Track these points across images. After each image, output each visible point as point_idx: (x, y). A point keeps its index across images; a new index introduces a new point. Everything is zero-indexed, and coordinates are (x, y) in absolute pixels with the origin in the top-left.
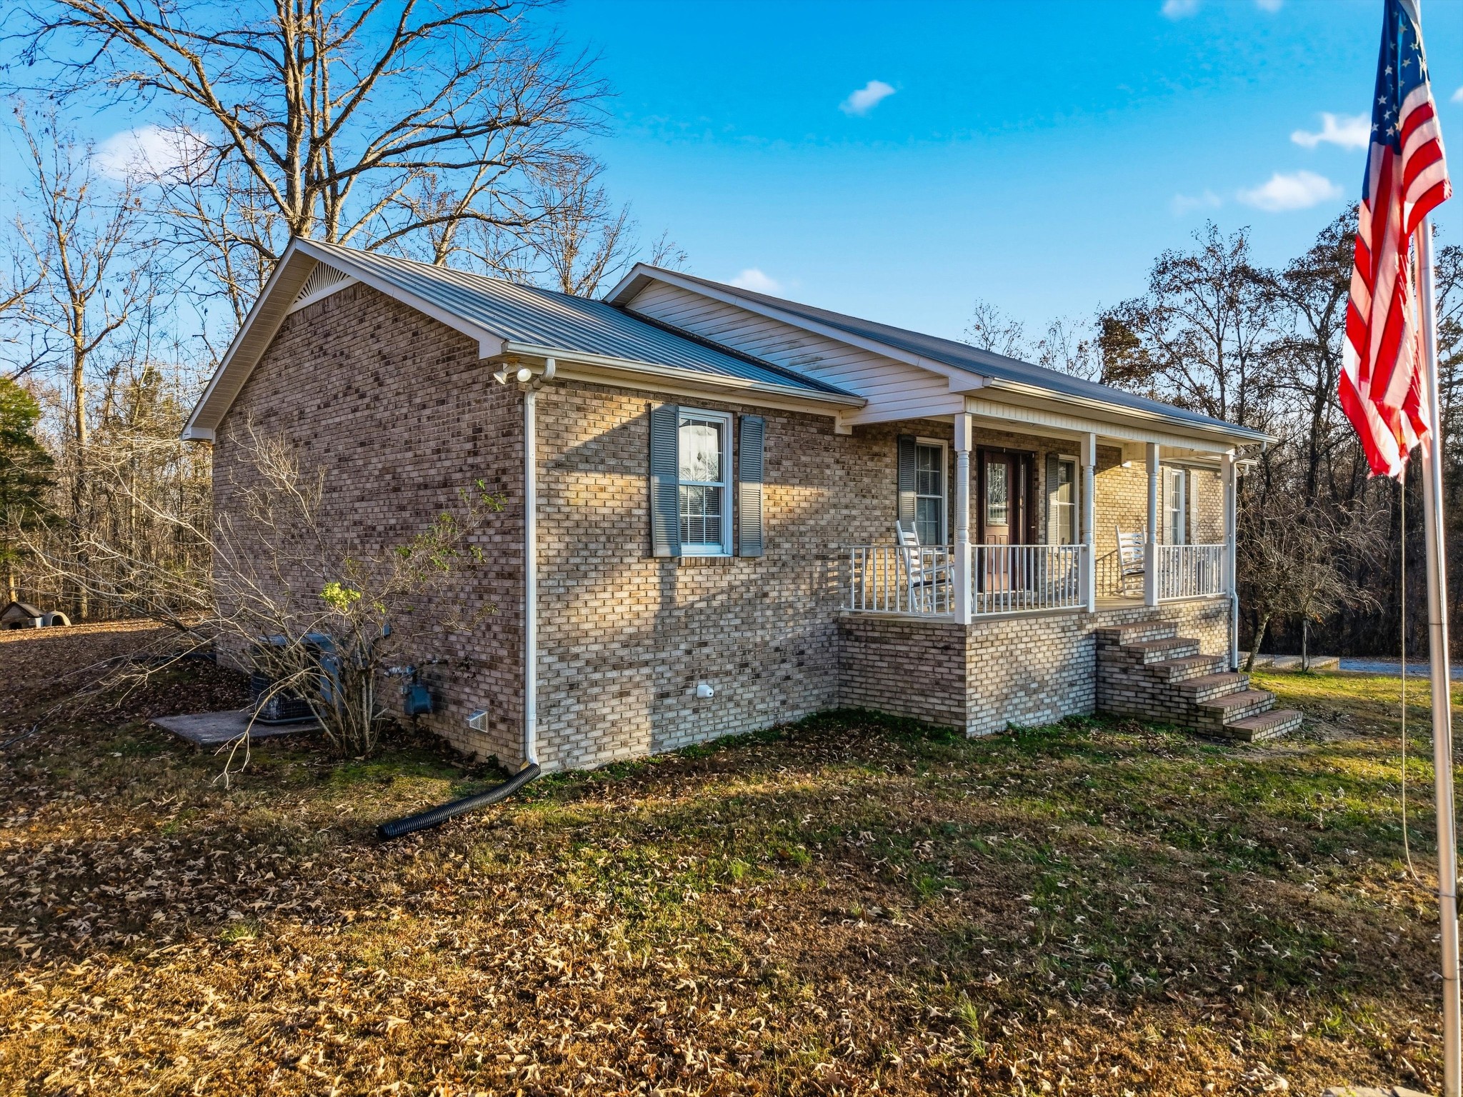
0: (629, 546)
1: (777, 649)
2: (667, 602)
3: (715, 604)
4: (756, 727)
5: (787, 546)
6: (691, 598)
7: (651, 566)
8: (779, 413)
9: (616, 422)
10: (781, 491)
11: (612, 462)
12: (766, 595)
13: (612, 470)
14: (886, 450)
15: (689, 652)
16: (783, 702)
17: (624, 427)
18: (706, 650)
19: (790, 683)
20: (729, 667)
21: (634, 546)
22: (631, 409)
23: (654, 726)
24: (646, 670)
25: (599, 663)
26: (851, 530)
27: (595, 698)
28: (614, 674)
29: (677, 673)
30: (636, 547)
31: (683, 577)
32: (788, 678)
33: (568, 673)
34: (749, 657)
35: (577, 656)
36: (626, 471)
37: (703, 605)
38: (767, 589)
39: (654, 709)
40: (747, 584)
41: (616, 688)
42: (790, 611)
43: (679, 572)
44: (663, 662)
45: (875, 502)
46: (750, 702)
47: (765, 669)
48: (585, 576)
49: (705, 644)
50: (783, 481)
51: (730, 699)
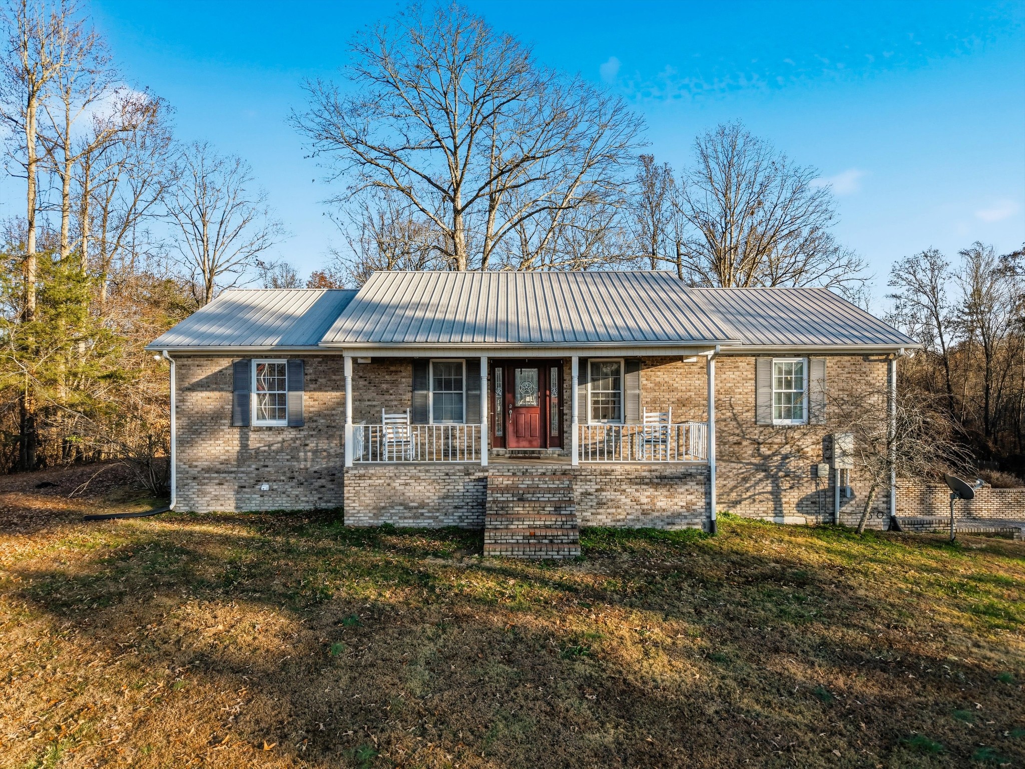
0: (223, 421)
1: (315, 472)
2: (244, 446)
3: (273, 448)
4: (300, 508)
5: (322, 421)
6: (258, 445)
7: (235, 430)
8: (317, 356)
9: (217, 369)
10: (317, 394)
11: (214, 386)
12: (307, 445)
13: (213, 390)
14: (402, 369)
15: (257, 469)
16: (320, 498)
17: (221, 371)
18: (268, 469)
19: (323, 489)
20: (282, 478)
21: (226, 421)
22: (225, 363)
23: (237, 499)
24: (233, 475)
25: (208, 470)
26: (372, 412)
27: (204, 484)
28: (216, 475)
29: (250, 478)
30: (227, 422)
31: (253, 436)
32: (323, 487)
33: (193, 472)
34: (296, 474)
35: (196, 466)
36: (221, 390)
37: (266, 448)
38: (307, 442)
39: (238, 493)
40: (294, 440)
41: (217, 481)
42: (325, 454)
43: (250, 433)
44: (243, 472)
45: (392, 397)
46: (297, 496)
47: (306, 481)
48: (200, 433)
49: (267, 466)
50: (320, 389)
51: (284, 493)
